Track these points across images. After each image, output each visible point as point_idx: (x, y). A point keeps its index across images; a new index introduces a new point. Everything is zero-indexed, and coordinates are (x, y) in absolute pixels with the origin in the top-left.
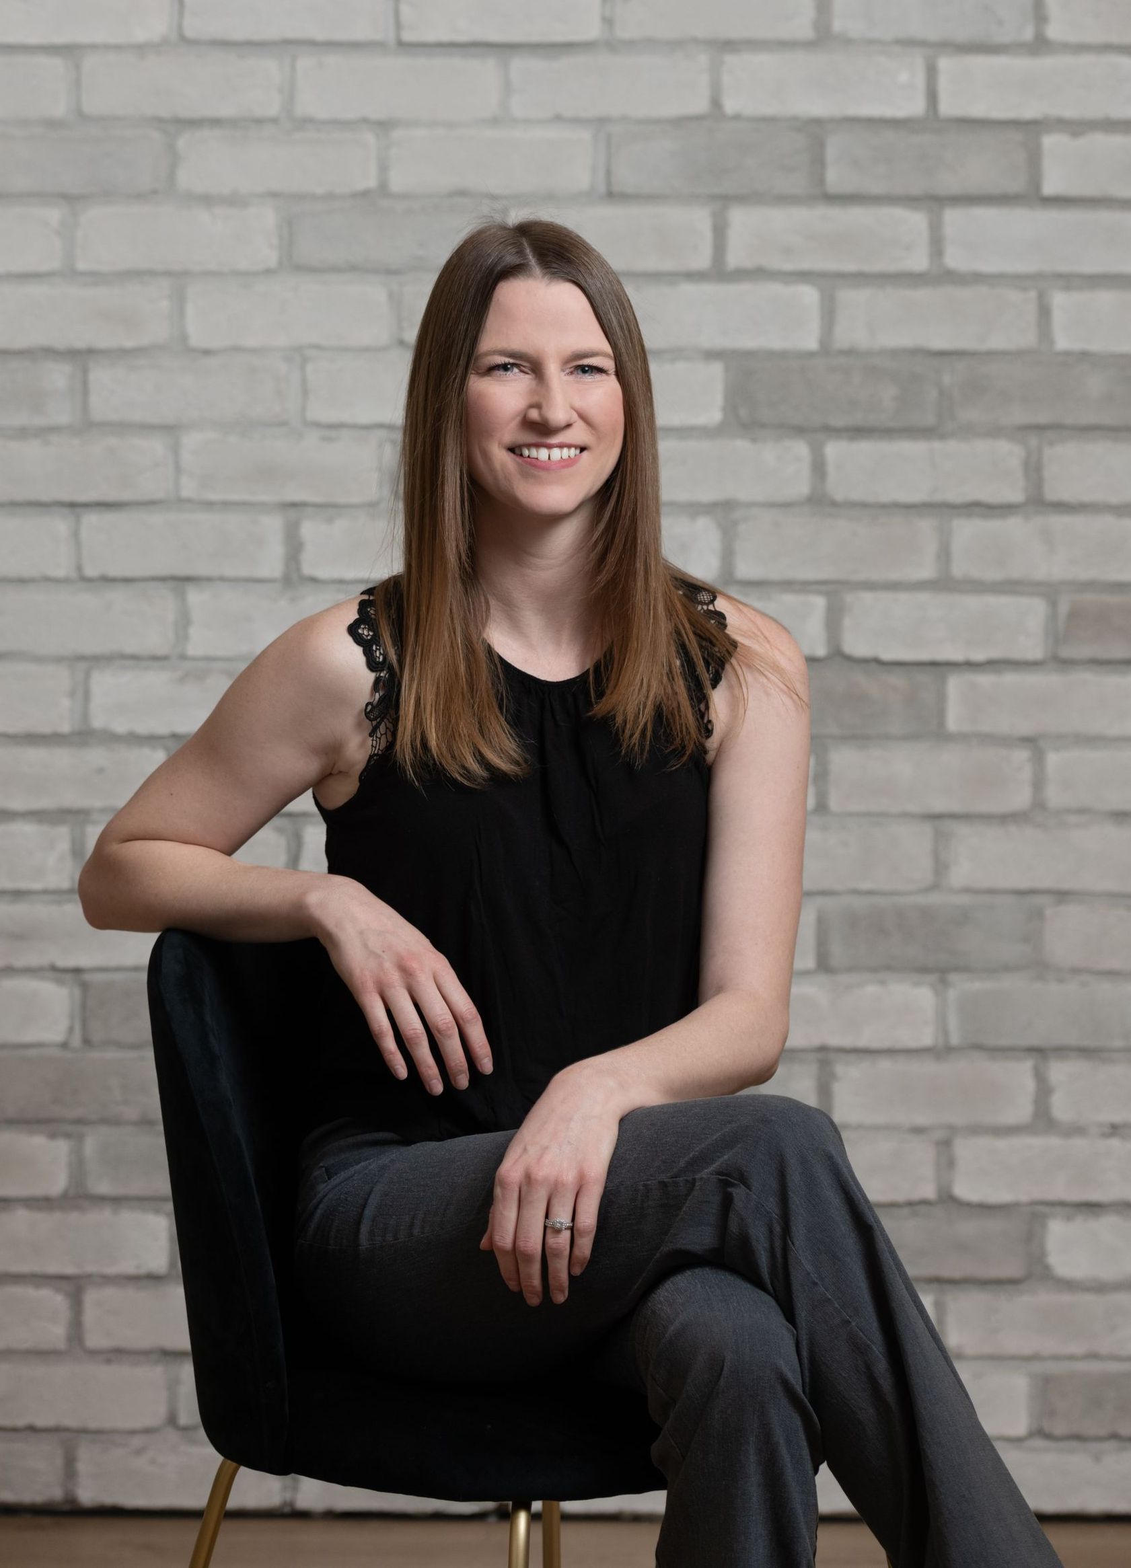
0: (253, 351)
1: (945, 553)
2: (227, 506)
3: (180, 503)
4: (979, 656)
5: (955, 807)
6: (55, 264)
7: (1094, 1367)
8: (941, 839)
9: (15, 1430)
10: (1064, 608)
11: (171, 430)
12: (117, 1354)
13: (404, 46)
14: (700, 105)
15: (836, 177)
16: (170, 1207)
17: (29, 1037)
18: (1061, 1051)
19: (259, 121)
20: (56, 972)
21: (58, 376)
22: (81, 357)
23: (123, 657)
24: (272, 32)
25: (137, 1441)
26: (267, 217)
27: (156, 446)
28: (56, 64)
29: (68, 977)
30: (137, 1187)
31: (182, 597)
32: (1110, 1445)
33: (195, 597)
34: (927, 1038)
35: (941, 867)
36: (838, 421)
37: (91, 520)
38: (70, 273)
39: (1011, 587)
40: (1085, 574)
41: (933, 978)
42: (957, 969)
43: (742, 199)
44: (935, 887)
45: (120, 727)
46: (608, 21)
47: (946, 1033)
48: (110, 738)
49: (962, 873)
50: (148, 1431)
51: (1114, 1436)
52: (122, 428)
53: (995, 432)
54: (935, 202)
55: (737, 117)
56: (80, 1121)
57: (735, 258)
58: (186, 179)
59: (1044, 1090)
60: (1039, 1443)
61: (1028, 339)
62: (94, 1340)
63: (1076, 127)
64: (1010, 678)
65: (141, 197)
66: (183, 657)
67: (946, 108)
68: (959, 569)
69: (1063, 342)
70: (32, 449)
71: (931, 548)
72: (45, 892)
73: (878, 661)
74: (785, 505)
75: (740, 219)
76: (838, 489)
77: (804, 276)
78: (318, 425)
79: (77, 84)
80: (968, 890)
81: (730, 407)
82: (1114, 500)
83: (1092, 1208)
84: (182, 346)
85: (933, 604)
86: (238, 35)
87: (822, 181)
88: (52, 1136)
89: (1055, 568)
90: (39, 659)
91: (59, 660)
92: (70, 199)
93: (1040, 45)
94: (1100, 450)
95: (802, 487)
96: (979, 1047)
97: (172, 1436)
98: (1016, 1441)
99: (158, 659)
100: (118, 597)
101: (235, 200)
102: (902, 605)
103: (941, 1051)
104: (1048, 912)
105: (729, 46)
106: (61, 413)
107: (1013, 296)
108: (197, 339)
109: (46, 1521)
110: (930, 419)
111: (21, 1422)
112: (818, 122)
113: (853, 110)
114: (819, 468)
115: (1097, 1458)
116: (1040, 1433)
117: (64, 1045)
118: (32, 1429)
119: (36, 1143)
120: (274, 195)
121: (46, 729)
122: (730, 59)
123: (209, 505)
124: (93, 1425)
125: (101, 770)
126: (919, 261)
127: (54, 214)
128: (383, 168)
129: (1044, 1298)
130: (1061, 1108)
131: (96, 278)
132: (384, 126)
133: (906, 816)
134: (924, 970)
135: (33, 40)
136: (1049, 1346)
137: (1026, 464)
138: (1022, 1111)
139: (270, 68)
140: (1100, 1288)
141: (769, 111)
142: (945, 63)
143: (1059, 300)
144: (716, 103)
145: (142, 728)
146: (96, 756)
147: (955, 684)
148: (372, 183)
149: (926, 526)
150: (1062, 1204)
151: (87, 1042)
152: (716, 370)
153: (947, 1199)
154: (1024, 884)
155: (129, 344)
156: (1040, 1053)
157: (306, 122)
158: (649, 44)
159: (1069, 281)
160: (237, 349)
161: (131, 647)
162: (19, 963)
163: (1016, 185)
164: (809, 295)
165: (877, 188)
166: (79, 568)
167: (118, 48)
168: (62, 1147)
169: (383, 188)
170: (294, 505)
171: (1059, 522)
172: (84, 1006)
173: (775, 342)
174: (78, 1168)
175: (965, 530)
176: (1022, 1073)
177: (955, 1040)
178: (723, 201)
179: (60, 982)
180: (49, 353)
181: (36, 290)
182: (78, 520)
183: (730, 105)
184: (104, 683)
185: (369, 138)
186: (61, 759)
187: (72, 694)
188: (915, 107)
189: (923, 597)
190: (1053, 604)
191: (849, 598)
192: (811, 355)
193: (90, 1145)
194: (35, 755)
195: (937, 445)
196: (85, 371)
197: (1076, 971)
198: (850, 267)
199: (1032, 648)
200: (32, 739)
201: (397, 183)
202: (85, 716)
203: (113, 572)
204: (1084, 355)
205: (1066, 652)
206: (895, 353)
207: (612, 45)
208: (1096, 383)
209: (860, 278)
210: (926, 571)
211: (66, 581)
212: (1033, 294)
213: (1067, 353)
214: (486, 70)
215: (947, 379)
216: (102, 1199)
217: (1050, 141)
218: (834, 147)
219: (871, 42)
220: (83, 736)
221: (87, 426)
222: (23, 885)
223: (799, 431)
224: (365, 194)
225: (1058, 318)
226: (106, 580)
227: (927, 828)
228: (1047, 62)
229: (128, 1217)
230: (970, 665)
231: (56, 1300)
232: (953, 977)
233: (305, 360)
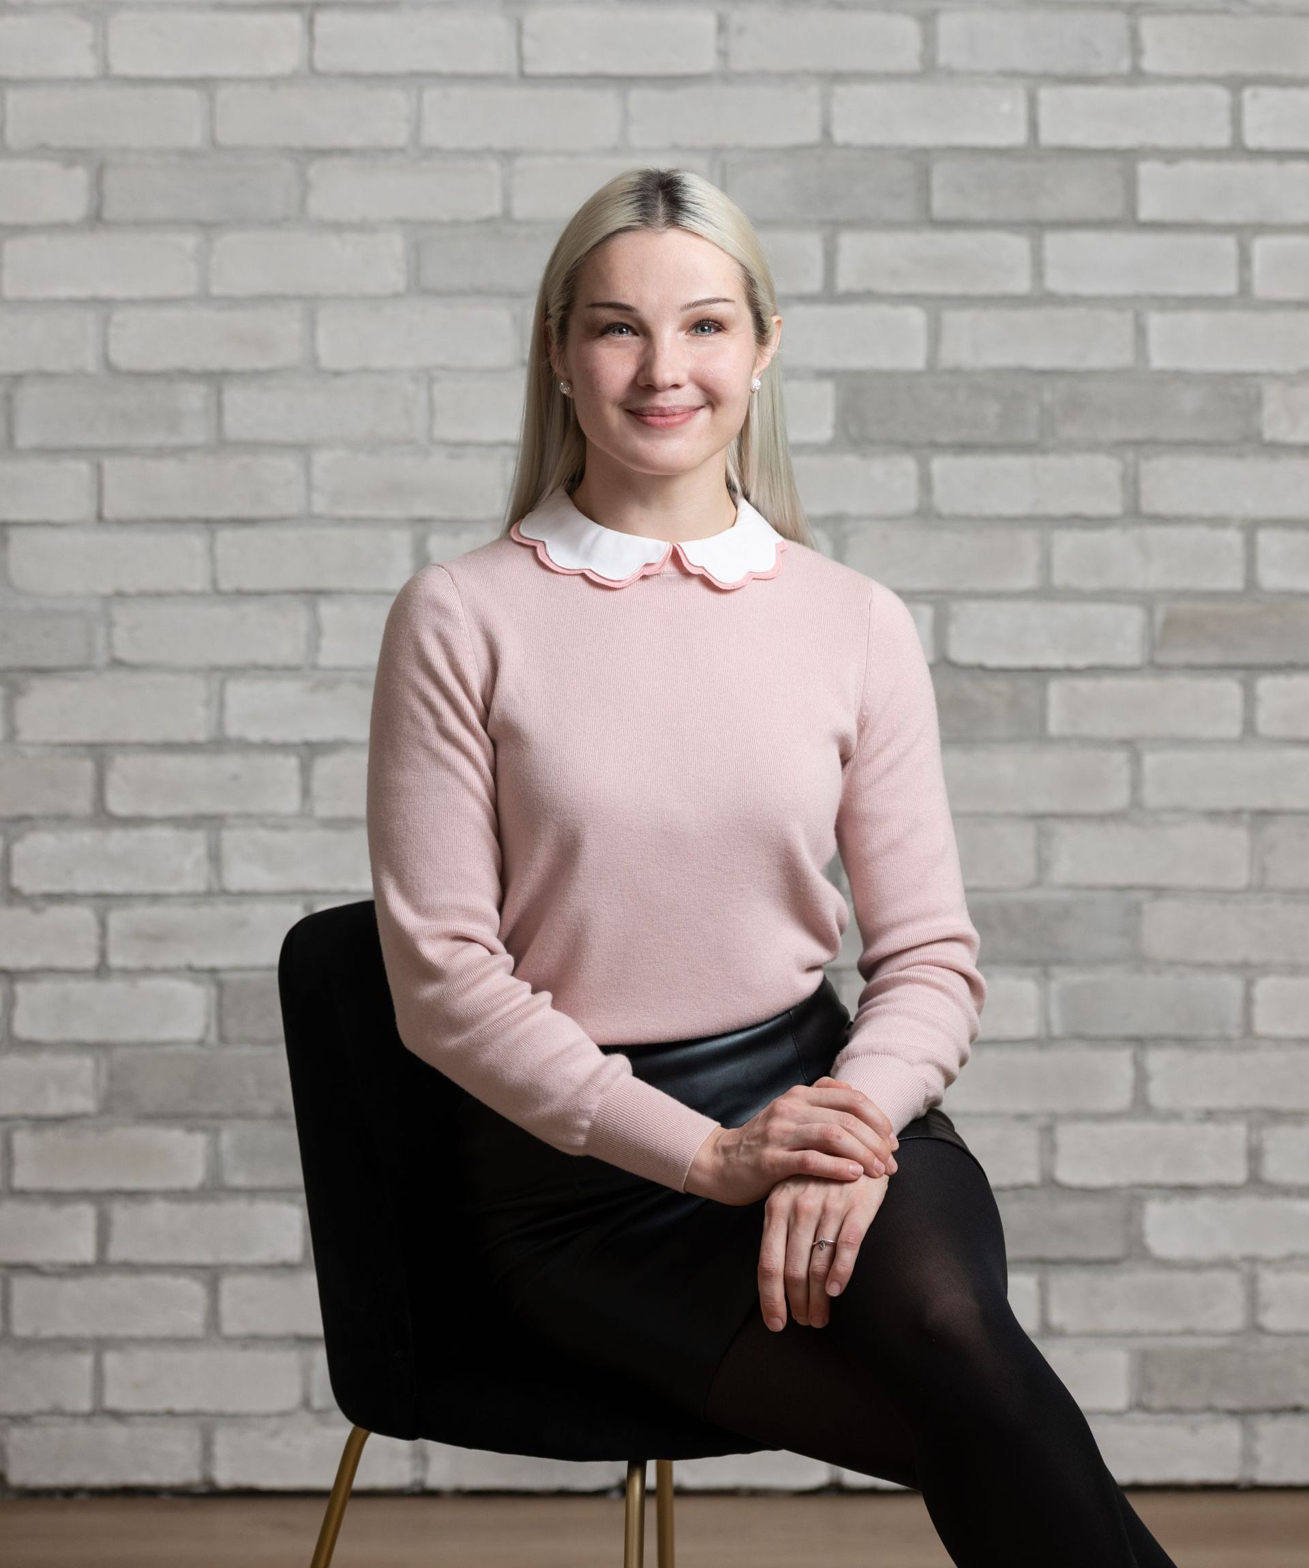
0: (381, 372)
1: (1046, 564)
2: (357, 521)
3: (310, 519)
4: (1079, 662)
5: (1057, 806)
6: (191, 289)
7: (1190, 1342)
8: (1043, 836)
9: (154, 1414)
10: (1160, 616)
11: (303, 449)
12: (253, 1340)
13: (525, 78)
14: (810, 134)
15: (941, 204)
16: (303, 1197)
17: (167, 1034)
18: (1159, 1040)
19: (388, 151)
20: (192, 972)
21: (193, 397)
22: (216, 379)
23: (256, 667)
24: (399, 65)
25: (272, 1424)
26: (396, 243)
27: (289, 465)
28: (192, 96)
29: (205, 976)
30: (271, 1178)
31: (313, 609)
32: (1207, 1417)
33: (326, 610)
34: (1030, 1028)
35: (1043, 865)
36: (944, 437)
37: (226, 536)
38: (205, 298)
39: (1110, 596)
40: (1180, 582)
41: (1035, 970)
42: (1059, 962)
43: (852, 224)
44: (1037, 884)
45: (255, 734)
46: (723, 54)
47: (1047, 1023)
48: (244, 746)
49: (1063, 870)
50: (284, 1414)
51: (1210, 1409)
52: (255, 447)
53: (1094, 447)
54: (1036, 227)
55: (847, 146)
56: (216, 1116)
57: (846, 281)
58: (317, 206)
59: (1142, 1078)
60: (1138, 1416)
61: (1123, 357)
62: (230, 1326)
63: (1171, 156)
64: (1109, 683)
65: (273, 224)
66: (315, 667)
67: (1048, 136)
68: (1060, 578)
69: (1159, 360)
70: (169, 467)
71: (1033, 558)
72: (182, 895)
73: (982, 668)
74: (892, 519)
75: (849, 243)
76: (944, 501)
77: (911, 299)
78: (445, 443)
79: (211, 115)
80: (1069, 887)
81: (841, 425)
82: (1207, 511)
83: (1189, 1190)
84: (314, 368)
85: (1035, 613)
86: (367, 67)
87: (927, 207)
88: (191, 1130)
89: (1152, 577)
90: (175, 670)
91: (194, 670)
92: (207, 227)
93: (1136, 77)
94: (1193, 464)
95: (910, 502)
96: (1080, 1037)
97: (307, 1418)
98: (1116, 1414)
99: (290, 670)
100: (252, 609)
101: (364, 227)
102: (1004, 615)
103: (1044, 1042)
104: (1146, 907)
105: (838, 77)
106: (196, 432)
107: (1110, 316)
108: (328, 360)
109: (185, 1502)
110: (1032, 435)
111: (160, 1406)
112: (925, 151)
113: (958, 139)
114: (926, 482)
115: (1194, 1429)
116: (1139, 1406)
117: (201, 1043)
118: (171, 1413)
119: (174, 1137)
120: (403, 222)
121: (182, 737)
122: (840, 90)
123: (340, 521)
124: (230, 1408)
125: (235, 777)
126: (1021, 284)
127: (190, 241)
128: (507, 196)
129: (1143, 1277)
130: (1158, 1095)
131: (232, 302)
132: (507, 155)
133: (1010, 816)
134: (1027, 963)
135: (168, 72)
136: (1147, 1322)
137: (1123, 477)
138: (1121, 1098)
139: (398, 99)
140: (1195, 1266)
141: (878, 137)
142: (1046, 94)
143: (1155, 320)
144: (826, 132)
145: (276, 735)
146: (231, 763)
147: (1056, 690)
148: (495, 209)
149: (1028, 538)
150: (1160, 1187)
151: (223, 1039)
152: (827, 389)
153: (1050, 1183)
154: (1122, 880)
155: (262, 365)
156: (1139, 1042)
157: (431, 152)
158: (763, 76)
159: (1165, 303)
160: (366, 371)
161: (264, 658)
162: (157, 963)
163: (1114, 210)
164: (916, 317)
165: (981, 214)
166: (214, 582)
167: (251, 80)
168: (199, 1141)
169: (507, 215)
170: (422, 521)
171: (1154, 533)
172: (220, 1004)
173: (883, 360)
174: (215, 1162)
175: (1066, 542)
176: (1121, 1062)
177: (1057, 1030)
178: (833, 228)
179: (196, 981)
180: (185, 374)
181: (174, 315)
182: (213, 535)
183: (841, 134)
184: (239, 693)
185: (494, 166)
186: (197, 765)
187: (208, 703)
188: (1017, 136)
189: (1025, 606)
190: (1150, 612)
191: (955, 607)
192: (917, 374)
193: (227, 1139)
194: (172, 763)
195: (1039, 461)
196: (220, 392)
197: (1171, 963)
198: (955, 289)
199: (1129, 652)
200: (169, 747)
201: (521, 209)
202: (220, 724)
203: (249, 585)
204: (1180, 376)
205: (1162, 658)
206: (998, 372)
207: (726, 77)
208: (1190, 400)
209: (965, 301)
210: (1028, 581)
211: (202, 595)
212: (1129, 315)
213: (1163, 372)
214: (606, 101)
215: (1047, 397)
216: (236, 1192)
217: (1146, 169)
218: (940, 173)
219: (973, 74)
220: (219, 744)
221: (221, 445)
222: (161, 888)
223: (907, 447)
224: (490, 220)
225: (1154, 337)
226: (241, 594)
227: (1030, 829)
228: (1143, 93)
229: (263, 1208)
230: (1070, 671)
231: (195, 1289)
232: (1055, 970)
233: (431, 381)
